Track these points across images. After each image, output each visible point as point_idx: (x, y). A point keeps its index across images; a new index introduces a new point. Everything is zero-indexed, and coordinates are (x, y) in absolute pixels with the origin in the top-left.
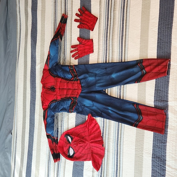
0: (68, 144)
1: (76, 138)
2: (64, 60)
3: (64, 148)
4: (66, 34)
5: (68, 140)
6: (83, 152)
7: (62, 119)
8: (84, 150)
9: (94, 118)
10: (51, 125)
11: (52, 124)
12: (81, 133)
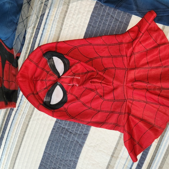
0: (51, 75)
1: (79, 67)
3: (39, 82)
5: (53, 67)
6: (94, 104)
7: (44, 10)
8: (101, 101)
9: (160, 26)
10: (11, 18)
11: (14, 17)
12: (102, 57)
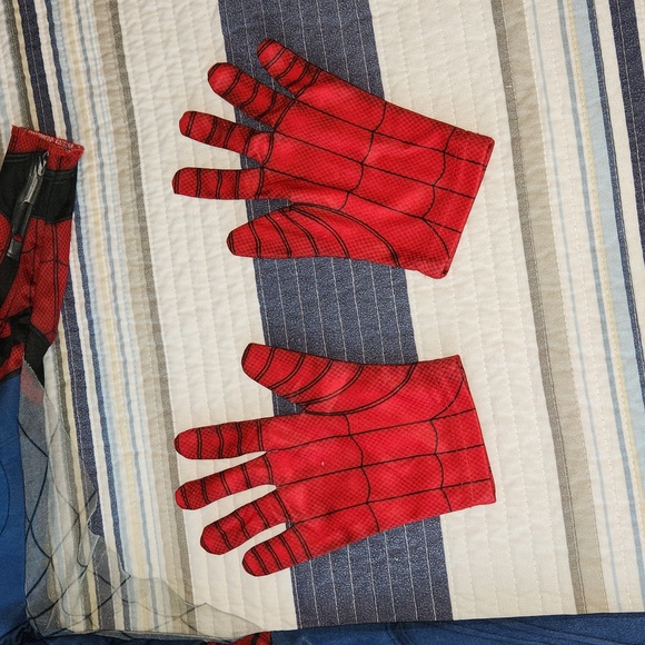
2: (103, 579)
4: (82, 322)
